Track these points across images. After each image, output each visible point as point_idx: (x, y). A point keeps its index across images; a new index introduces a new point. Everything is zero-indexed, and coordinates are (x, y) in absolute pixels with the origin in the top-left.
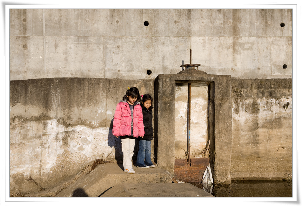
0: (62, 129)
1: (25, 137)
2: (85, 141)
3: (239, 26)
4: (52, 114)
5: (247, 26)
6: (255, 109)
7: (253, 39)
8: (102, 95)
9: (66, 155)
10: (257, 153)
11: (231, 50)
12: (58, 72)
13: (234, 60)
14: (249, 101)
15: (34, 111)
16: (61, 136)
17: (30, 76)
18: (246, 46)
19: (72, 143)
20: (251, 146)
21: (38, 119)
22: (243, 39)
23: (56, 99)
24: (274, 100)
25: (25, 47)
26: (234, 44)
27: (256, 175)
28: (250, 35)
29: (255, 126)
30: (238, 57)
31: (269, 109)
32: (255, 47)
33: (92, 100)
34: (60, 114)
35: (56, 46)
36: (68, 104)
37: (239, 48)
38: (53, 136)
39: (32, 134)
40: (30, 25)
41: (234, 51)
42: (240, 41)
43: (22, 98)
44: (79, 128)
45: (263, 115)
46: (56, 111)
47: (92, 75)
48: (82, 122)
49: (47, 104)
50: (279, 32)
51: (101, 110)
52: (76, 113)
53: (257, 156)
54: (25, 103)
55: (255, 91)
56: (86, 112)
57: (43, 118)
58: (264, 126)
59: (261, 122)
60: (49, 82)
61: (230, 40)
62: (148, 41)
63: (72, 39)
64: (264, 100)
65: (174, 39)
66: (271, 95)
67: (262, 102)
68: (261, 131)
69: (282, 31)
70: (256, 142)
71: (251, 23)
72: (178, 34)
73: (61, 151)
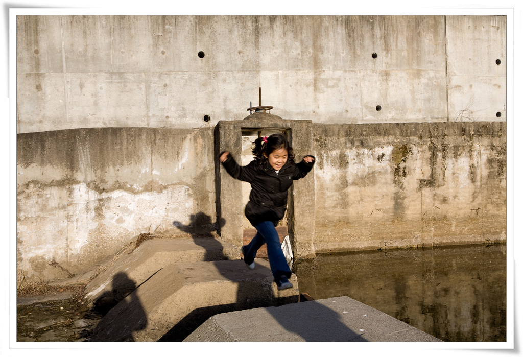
0: (93, 196)
1: (44, 208)
2: (126, 210)
3: (321, 56)
4: (79, 176)
5: (331, 57)
6: (343, 162)
7: (338, 73)
8: (145, 149)
9: (100, 229)
10: (347, 218)
11: (311, 88)
12: (85, 120)
13: (316, 100)
14: (335, 153)
15: (55, 172)
16: (93, 206)
17: (47, 127)
18: (331, 83)
19: (107, 214)
20: (338, 210)
21: (61, 184)
22: (327, 73)
23: (84, 156)
24: (366, 151)
25: (39, 87)
26: (315, 80)
27: (345, 245)
28: (335, 69)
29: (344, 183)
30: (320, 96)
31: (361, 162)
32: (342, 84)
33: (132, 156)
34: (91, 177)
35: (82, 86)
36: (100, 162)
37: (321, 86)
38: (82, 205)
39: (53, 203)
40: (44, 58)
41: (316, 88)
42: (323, 76)
43: (38, 156)
44: (116, 194)
45: (353, 169)
46: (85, 172)
47: (131, 123)
48: (120, 186)
49: (72, 163)
50: (370, 65)
51: (145, 169)
52: (111, 174)
53: (346, 222)
54: (42, 163)
55: (343, 140)
56: (125, 172)
57: (67, 183)
58: (354, 184)
59: (350, 179)
60: (74, 133)
61: (310, 76)
62: (205, 77)
63: (103, 77)
64: (355, 151)
65: (238, 75)
66: (362, 144)
67: (351, 153)
68: (351, 189)
69: (375, 63)
70: (345, 204)
71: (336, 54)
72: (244, 69)
73: (94, 225)
